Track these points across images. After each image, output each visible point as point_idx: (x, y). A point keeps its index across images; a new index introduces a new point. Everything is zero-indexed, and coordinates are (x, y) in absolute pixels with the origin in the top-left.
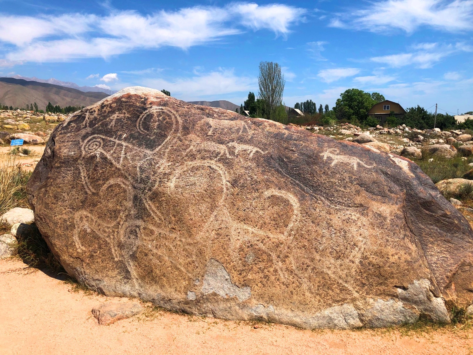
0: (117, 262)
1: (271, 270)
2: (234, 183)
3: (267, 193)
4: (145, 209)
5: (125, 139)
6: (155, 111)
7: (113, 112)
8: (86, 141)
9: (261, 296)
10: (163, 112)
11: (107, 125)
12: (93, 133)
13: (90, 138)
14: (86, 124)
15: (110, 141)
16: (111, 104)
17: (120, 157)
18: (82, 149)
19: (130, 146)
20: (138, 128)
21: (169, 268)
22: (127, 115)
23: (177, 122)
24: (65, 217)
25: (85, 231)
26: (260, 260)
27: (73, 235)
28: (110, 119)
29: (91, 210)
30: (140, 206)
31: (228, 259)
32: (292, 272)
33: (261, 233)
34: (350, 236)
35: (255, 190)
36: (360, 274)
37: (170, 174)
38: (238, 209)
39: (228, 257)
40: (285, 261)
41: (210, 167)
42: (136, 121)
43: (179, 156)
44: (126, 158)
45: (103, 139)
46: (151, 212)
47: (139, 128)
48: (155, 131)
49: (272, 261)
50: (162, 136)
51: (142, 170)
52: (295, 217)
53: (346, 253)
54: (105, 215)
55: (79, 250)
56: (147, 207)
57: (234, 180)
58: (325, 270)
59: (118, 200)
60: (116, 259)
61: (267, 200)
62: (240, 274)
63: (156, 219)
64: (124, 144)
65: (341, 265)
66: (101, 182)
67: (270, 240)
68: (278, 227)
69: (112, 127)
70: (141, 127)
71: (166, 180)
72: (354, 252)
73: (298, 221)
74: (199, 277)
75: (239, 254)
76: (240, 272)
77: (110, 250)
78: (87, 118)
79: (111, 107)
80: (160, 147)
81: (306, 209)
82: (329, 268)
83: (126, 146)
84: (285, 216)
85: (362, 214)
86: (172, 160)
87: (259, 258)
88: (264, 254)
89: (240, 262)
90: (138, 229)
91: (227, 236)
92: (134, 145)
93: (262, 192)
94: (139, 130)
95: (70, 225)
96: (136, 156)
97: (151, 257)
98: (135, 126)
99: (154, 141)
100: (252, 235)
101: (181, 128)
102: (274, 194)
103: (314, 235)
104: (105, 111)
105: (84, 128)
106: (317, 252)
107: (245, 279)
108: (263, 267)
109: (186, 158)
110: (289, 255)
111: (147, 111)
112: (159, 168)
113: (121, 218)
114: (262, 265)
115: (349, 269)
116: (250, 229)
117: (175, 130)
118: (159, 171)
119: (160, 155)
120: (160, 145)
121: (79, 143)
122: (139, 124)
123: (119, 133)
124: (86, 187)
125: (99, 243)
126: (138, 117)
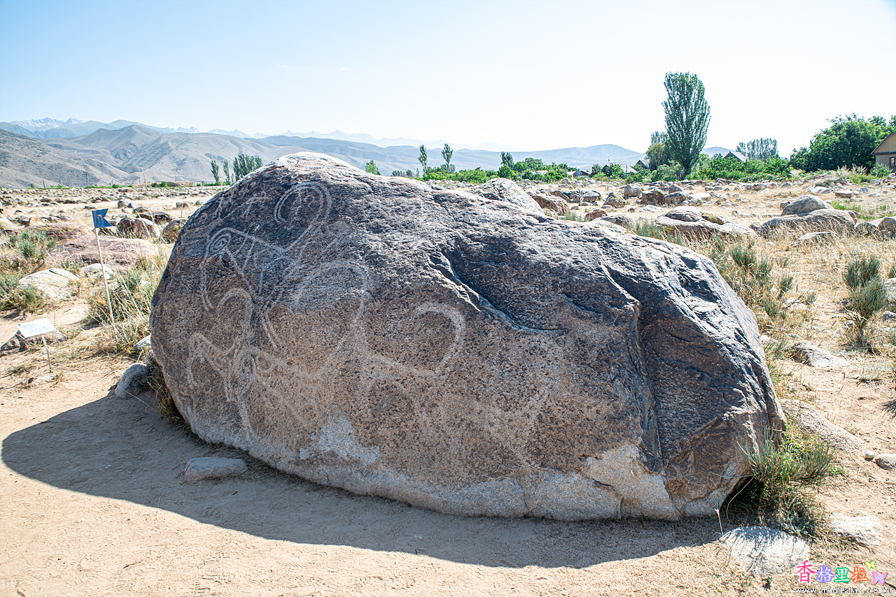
0: (228, 404)
1: (410, 423)
2: (377, 294)
3: (422, 309)
4: (263, 332)
5: (258, 234)
6: (300, 189)
7: (249, 194)
8: (213, 238)
9: (391, 461)
10: (310, 190)
11: (240, 213)
12: (224, 226)
13: (219, 232)
14: (218, 213)
15: (239, 236)
16: (250, 183)
17: (245, 259)
18: (207, 249)
19: (261, 241)
20: (275, 215)
21: (283, 415)
22: (265, 198)
23: (325, 203)
24: (180, 342)
25: (198, 360)
26: (397, 409)
27: (185, 367)
28: (245, 205)
29: (206, 333)
30: (257, 327)
31: (353, 405)
32: (438, 428)
33: (404, 369)
34: (532, 374)
35: (404, 304)
36: (536, 435)
37: (298, 282)
38: (375, 334)
39: (353, 402)
40: (431, 412)
41: (351, 270)
42: (275, 205)
43: (316, 254)
44: (251, 259)
45: (232, 234)
46: (269, 336)
47: (277, 216)
48: (295, 218)
49: (412, 410)
50: (302, 225)
51: (266, 277)
52: (455, 345)
53: (520, 402)
54: (220, 339)
55: (191, 386)
56: (266, 329)
57: (377, 289)
58: (487, 427)
59: (235, 319)
60: (228, 400)
61: (418, 319)
62: (368, 428)
63: (275, 346)
64: (254, 239)
65: (510, 421)
66: (219, 294)
67: (414, 379)
68: (428, 360)
69: (245, 215)
70: (279, 213)
71: (292, 290)
72: (532, 401)
73: (459, 351)
74: (315, 429)
75: (369, 400)
76: (368, 425)
77: (222, 387)
78: (220, 205)
79: (249, 188)
80: (296, 242)
81: (475, 333)
82: (492, 424)
83: (257, 243)
84: (441, 343)
85: (557, 341)
86: (306, 260)
87: (396, 406)
88: (403, 400)
89: (369, 410)
90: (253, 359)
91: (356, 373)
92: (265, 240)
93: (414, 308)
94: (276, 219)
95: (185, 352)
96: (263, 256)
97: (265, 399)
98: (272, 214)
99: (291, 233)
100: (390, 372)
101: (328, 212)
102: (430, 309)
103: (478, 374)
104: (242, 193)
105: (215, 219)
106: (478, 399)
107: (373, 434)
108: (400, 420)
109: (324, 258)
110: (439, 404)
111: (289, 190)
112: (287, 272)
113: (236, 344)
114: (397, 417)
115: (521, 427)
116: (389, 362)
117: (320, 216)
118: (286, 278)
119: (293, 254)
120: (296, 239)
121: (206, 241)
122: (278, 209)
123: (252, 224)
124: (204, 302)
125: (211, 377)
126: (278, 200)
